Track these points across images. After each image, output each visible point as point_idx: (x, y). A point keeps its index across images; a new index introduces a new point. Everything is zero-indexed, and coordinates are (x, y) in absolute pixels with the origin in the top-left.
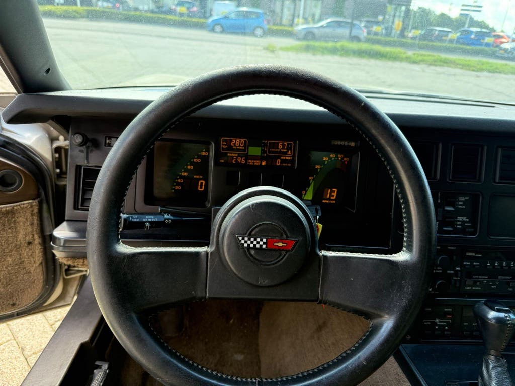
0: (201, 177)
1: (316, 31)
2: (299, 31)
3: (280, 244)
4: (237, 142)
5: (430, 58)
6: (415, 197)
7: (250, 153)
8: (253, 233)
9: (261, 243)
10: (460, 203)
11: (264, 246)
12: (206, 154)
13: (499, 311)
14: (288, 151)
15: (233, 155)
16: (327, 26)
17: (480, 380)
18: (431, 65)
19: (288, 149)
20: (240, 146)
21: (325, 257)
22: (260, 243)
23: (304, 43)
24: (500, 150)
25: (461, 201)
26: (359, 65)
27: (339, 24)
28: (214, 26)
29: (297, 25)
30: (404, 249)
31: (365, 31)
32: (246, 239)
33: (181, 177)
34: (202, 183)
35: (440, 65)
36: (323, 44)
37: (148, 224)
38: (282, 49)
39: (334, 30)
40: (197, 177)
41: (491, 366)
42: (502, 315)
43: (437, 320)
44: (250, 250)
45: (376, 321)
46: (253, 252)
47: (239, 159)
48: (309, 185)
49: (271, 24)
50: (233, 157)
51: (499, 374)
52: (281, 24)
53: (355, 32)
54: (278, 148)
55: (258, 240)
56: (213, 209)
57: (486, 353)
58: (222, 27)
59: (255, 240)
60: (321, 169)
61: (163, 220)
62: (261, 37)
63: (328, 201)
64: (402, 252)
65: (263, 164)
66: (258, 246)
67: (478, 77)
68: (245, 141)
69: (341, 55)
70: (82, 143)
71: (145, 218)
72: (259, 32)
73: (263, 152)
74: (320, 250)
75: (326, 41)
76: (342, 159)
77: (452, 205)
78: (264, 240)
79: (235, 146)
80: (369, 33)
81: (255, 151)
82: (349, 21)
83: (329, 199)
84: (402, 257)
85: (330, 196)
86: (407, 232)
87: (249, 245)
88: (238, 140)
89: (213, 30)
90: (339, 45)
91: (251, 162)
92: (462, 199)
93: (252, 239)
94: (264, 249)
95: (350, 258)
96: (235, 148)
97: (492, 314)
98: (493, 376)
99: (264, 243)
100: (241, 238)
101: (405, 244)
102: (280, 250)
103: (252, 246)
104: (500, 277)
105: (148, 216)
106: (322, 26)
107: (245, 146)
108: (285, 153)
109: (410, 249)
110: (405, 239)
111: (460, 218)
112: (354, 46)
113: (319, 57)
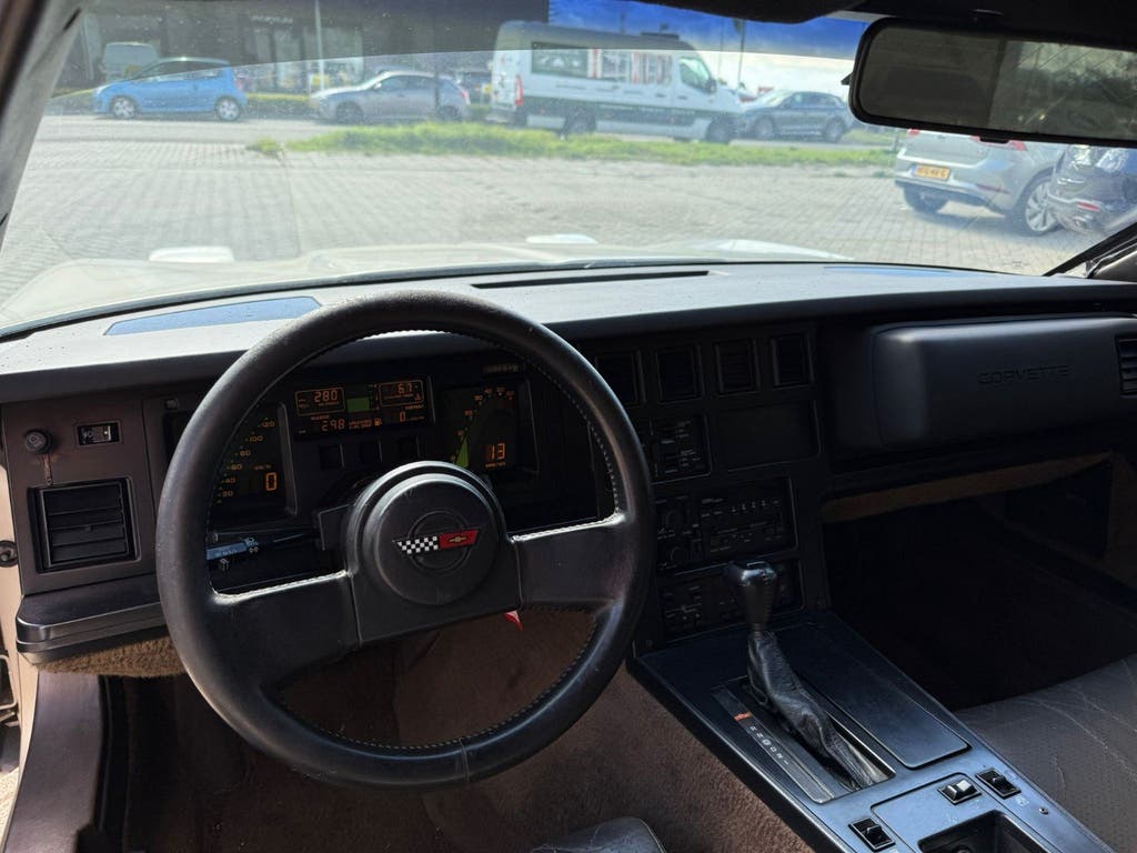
0: (268, 467)
1: (361, 100)
2: (323, 100)
3: (458, 539)
4: (326, 395)
5: (602, 145)
6: (617, 439)
7: (350, 410)
8: (417, 531)
9: (431, 544)
10: (681, 431)
11: (436, 547)
12: (272, 424)
13: (752, 568)
14: (415, 396)
15: (321, 418)
16: (384, 89)
17: (750, 672)
18: (605, 159)
19: (415, 392)
20: (330, 401)
21: (519, 544)
22: (429, 544)
23: (341, 129)
24: (717, 347)
25: (681, 428)
26: (467, 170)
27: (410, 83)
28: (112, 104)
29: (316, 89)
30: (617, 509)
31: (466, 94)
32: (408, 543)
33: (232, 474)
34: (271, 478)
35: (622, 159)
36: (384, 131)
37: (224, 561)
38: (293, 147)
39: (402, 96)
40: (261, 468)
41: (758, 645)
42: (756, 572)
43: (683, 608)
44: (418, 557)
45: (599, 612)
46: (421, 559)
47: (333, 423)
48: (461, 444)
49: (253, 87)
50: (321, 421)
51: (769, 653)
52: (276, 89)
53: (445, 99)
54: (398, 394)
55: (426, 540)
56: (319, 515)
57: (749, 630)
58: (132, 101)
59: (422, 541)
60: (474, 415)
61: (245, 549)
62: (234, 120)
63: (493, 465)
64: (615, 514)
65: (377, 423)
66: (427, 549)
67: (693, 175)
68: (339, 391)
69: (427, 153)
70: (46, 445)
71: (218, 552)
72: (228, 109)
73: (374, 403)
74: (511, 536)
75: (389, 124)
76: (504, 394)
77: (670, 435)
78: (435, 539)
79: (322, 402)
80: (474, 99)
81: (359, 404)
82: (430, 75)
83: (495, 461)
84: (616, 519)
85: (496, 457)
86: (615, 486)
87: (414, 550)
88: (326, 392)
89: (110, 113)
90: (418, 129)
91: (354, 425)
92: (683, 424)
93: (417, 541)
94: (436, 551)
95: (551, 536)
96: (322, 404)
97: (746, 574)
98: (762, 657)
99: (435, 543)
100: (400, 544)
101: (616, 502)
102: (459, 547)
103: (418, 550)
104: (752, 525)
105: (220, 549)
106: (372, 89)
107: (340, 398)
108: (412, 399)
109: (623, 509)
110: (615, 495)
111: (684, 453)
112: (449, 130)
113: (380, 159)
